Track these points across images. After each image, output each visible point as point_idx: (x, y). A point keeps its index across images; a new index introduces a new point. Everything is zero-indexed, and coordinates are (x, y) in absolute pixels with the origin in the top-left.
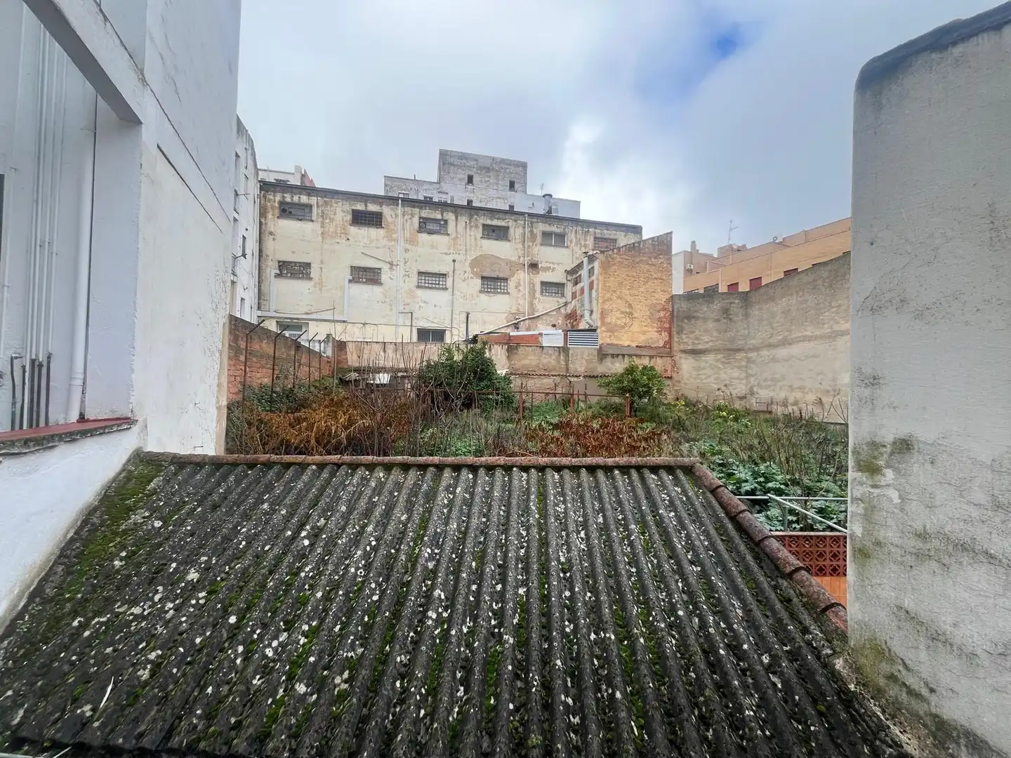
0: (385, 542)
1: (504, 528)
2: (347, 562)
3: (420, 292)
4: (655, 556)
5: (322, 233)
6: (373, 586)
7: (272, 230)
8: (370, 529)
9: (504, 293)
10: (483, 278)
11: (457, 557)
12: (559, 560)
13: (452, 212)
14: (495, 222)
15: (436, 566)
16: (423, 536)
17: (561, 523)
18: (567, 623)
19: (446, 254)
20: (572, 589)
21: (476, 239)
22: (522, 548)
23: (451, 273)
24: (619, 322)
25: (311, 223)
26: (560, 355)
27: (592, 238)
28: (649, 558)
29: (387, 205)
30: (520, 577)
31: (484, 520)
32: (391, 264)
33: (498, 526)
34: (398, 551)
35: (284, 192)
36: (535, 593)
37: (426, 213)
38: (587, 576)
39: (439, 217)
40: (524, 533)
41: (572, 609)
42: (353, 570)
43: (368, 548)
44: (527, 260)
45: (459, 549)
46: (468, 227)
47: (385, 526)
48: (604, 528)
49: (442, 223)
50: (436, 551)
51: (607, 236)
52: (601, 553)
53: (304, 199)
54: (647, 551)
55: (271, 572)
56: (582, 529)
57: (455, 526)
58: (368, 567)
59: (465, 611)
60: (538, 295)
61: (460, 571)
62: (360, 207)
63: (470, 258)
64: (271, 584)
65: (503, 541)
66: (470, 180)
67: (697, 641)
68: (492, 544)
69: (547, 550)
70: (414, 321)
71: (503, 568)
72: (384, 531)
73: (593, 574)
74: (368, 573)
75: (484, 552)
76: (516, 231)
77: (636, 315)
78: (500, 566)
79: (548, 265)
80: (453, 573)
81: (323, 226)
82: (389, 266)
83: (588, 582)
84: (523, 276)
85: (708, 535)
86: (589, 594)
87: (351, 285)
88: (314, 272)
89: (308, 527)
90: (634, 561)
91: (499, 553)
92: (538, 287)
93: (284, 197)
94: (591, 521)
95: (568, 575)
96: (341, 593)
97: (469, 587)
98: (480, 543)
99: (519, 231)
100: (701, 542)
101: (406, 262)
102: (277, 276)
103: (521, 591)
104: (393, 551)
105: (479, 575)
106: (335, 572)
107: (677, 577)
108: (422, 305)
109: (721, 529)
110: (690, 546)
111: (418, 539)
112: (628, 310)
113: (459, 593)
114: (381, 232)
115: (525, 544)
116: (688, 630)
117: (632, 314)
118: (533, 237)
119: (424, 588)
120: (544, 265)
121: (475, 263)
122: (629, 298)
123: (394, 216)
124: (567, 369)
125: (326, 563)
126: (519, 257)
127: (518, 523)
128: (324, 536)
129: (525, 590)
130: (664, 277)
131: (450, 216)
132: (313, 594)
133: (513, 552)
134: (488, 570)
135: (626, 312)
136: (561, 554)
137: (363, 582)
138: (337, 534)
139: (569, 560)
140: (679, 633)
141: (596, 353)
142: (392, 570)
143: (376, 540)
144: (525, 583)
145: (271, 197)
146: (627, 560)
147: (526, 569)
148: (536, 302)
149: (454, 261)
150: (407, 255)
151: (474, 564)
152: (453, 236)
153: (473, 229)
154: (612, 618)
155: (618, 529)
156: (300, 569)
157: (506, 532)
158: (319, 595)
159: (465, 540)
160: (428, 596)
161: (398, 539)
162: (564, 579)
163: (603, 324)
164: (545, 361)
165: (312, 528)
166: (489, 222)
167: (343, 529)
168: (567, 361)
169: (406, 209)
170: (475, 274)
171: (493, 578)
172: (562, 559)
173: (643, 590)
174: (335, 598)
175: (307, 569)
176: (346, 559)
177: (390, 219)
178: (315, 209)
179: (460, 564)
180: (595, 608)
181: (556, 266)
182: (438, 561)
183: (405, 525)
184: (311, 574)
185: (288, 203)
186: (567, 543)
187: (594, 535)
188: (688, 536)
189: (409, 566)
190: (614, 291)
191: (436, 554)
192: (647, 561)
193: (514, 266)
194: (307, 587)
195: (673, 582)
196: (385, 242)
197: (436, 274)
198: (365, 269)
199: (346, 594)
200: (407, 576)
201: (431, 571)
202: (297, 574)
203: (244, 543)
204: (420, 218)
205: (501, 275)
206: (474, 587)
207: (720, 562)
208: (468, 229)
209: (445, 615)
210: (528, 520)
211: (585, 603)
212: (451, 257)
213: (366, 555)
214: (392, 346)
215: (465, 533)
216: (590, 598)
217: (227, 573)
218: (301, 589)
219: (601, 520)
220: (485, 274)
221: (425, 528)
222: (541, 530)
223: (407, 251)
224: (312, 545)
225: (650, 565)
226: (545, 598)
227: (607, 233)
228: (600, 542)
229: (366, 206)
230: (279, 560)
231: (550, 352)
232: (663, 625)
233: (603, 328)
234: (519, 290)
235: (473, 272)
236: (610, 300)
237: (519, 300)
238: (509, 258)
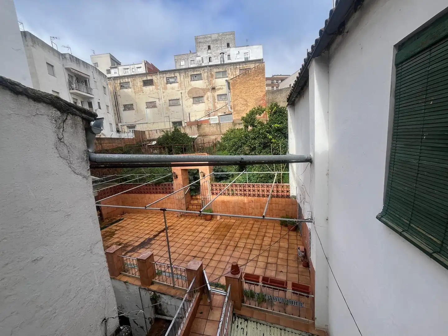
3: (170, 108)
5: (135, 92)
7: (119, 94)
9: (203, 102)
10: (193, 98)
13: (178, 72)
14: (195, 73)
19: (178, 91)
21: (188, 82)
23: (181, 99)
24: (242, 109)
25: (131, 89)
26: (217, 126)
27: (238, 70)
29: (154, 76)
32: (159, 99)
35: (120, 79)
37: (168, 75)
39: (173, 76)
44: (210, 87)
46: (185, 77)
49: (175, 78)
51: (245, 68)
53: (127, 80)
60: (216, 101)
62: (145, 79)
63: (187, 91)
66: (209, 47)
70: (170, 119)
76: (205, 75)
77: (249, 104)
79: (220, 87)
81: (134, 89)
82: (158, 100)
84: (209, 94)
87: (147, 109)
88: (134, 107)
92: (216, 98)
93: (120, 81)
99: (206, 74)
101: (164, 97)
102: (124, 110)
108: (172, 113)
112: (245, 103)
114: (154, 87)
117: (247, 105)
118: (212, 76)
120: (218, 88)
121: (189, 92)
122: (245, 97)
123: (157, 79)
124: (221, 132)
126: (207, 86)
130: (262, 85)
131: (177, 74)
141: (231, 124)
145: (117, 82)
148: (216, 104)
149: (181, 93)
150: (164, 94)
152: (180, 82)
153: (187, 78)
163: (234, 111)
164: (212, 130)
166: (193, 73)
168: (220, 128)
169: (161, 75)
170: (190, 97)
177: (156, 81)
178: (130, 83)
181: (223, 87)
185: (122, 83)
190: (238, 96)
193: (205, 91)
196: (155, 91)
197: (176, 100)
198: (151, 102)
204: (167, 78)
205: (200, 95)
208: (185, 79)
212: (181, 91)
214: (159, 131)
220: (194, 96)
223: (164, 92)
227: (245, 66)
229: (147, 78)
231: (213, 126)
233: (235, 113)
234: (209, 100)
235: (189, 96)
236: (237, 99)
237: (209, 104)
238: (203, 87)
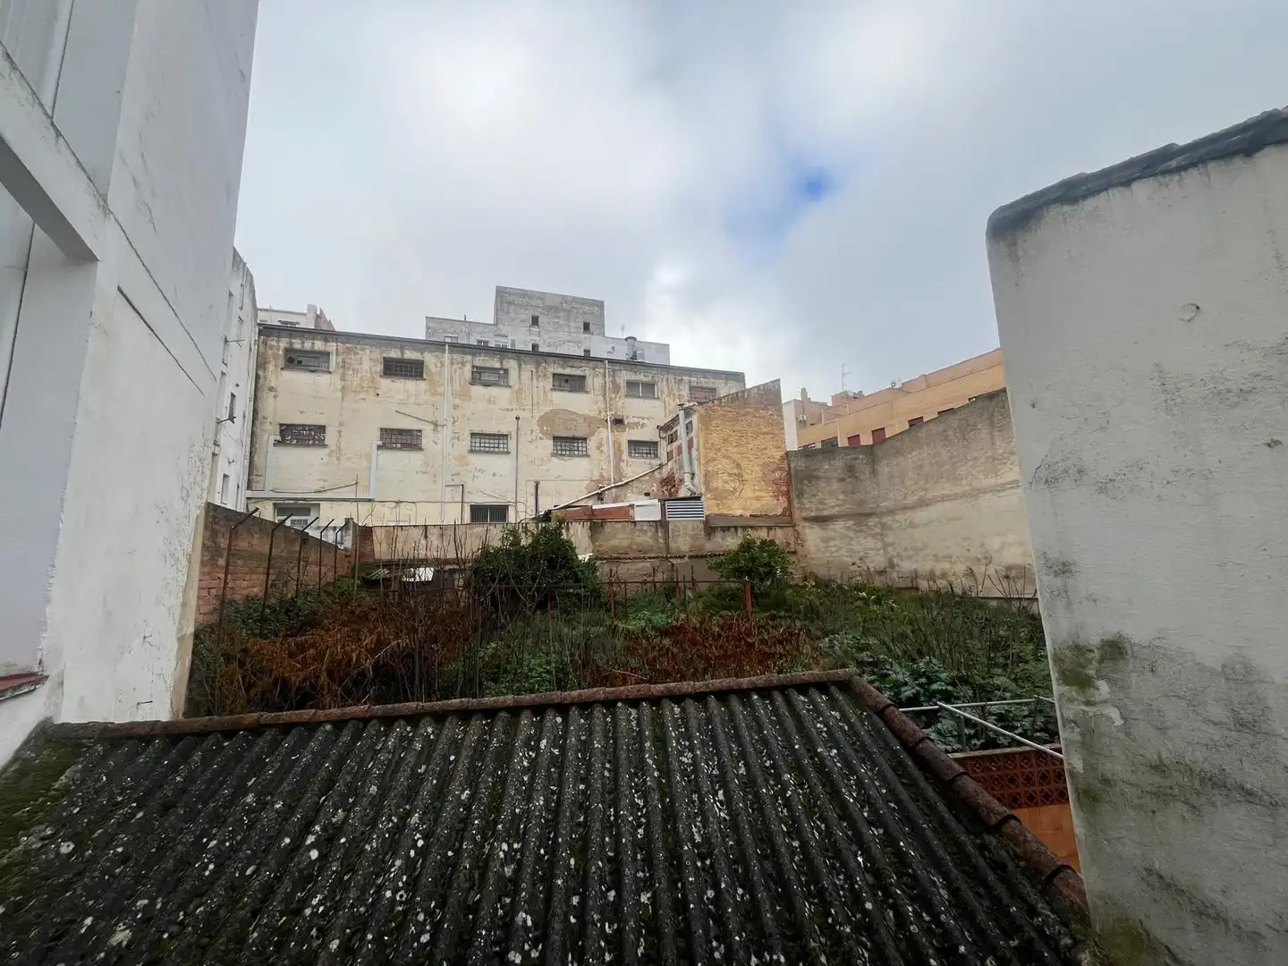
0: (438, 839)
1: (612, 796)
2: (379, 881)
3: (473, 458)
4: (822, 819)
5: (343, 388)
6: (421, 917)
7: (272, 384)
8: (415, 819)
9: (582, 456)
10: (556, 439)
11: (546, 853)
12: (692, 839)
13: (514, 359)
14: (568, 371)
15: (516, 872)
16: (496, 823)
17: (690, 781)
18: (714, 944)
19: (508, 410)
20: (716, 887)
21: (545, 392)
22: (639, 827)
23: (514, 435)
24: (728, 487)
25: (329, 376)
26: (657, 532)
27: (687, 386)
28: (814, 822)
29: (430, 352)
30: (640, 874)
31: (582, 787)
32: (436, 425)
33: (603, 796)
34: (458, 852)
35: (291, 337)
36: (665, 899)
37: (481, 361)
38: (735, 862)
39: (497, 365)
40: (641, 803)
41: (720, 920)
42: (388, 894)
43: (412, 853)
44: (609, 415)
45: (549, 839)
46: (534, 377)
47: (437, 812)
48: (749, 783)
49: (502, 372)
50: (516, 846)
51: (705, 386)
52: (749, 822)
53: (319, 345)
54: (809, 812)
55: (255, 913)
56: (720, 789)
57: (541, 803)
58: (412, 886)
59: (564, 943)
60: (625, 456)
61: (553, 877)
62: (394, 354)
63: (537, 415)
64: (255, 935)
65: (612, 818)
66: (535, 321)
67: (897, 949)
68: (598, 825)
69: (675, 828)
70: (466, 495)
71: (616, 864)
72: (436, 821)
73: (742, 858)
74: (414, 897)
75: (585, 839)
76: (595, 381)
77: (746, 477)
78: (610, 860)
79: (637, 420)
80: (543, 880)
81: (343, 379)
82: (432, 427)
83: (736, 871)
84: (605, 434)
85: (883, 778)
86: (740, 891)
87: (380, 452)
88: (330, 437)
89: (317, 828)
90: (795, 831)
91: (607, 839)
92: (625, 447)
93: (291, 344)
94: (730, 775)
95: (708, 862)
96: (370, 937)
97: (568, 900)
98: (579, 825)
99: (598, 381)
100: (878, 791)
101: (454, 422)
102: (277, 443)
103: (644, 898)
104: (450, 853)
105: (581, 880)
106: (360, 900)
107: (854, 848)
108: (476, 474)
109: (899, 767)
110: (865, 800)
111: (488, 829)
112: (736, 471)
113: (554, 916)
114: (422, 385)
115: (643, 820)
116: (883, 931)
117: (742, 476)
118: (616, 388)
119: (500, 912)
120: (631, 420)
121: (545, 420)
122: (735, 457)
123: (439, 365)
124: (668, 549)
125: (345, 887)
126: (600, 412)
127: (631, 788)
128: (343, 840)
129: (649, 895)
130: (776, 432)
131: (511, 364)
132: (324, 946)
133: (627, 834)
134: (593, 869)
135: (735, 474)
136: (694, 830)
137: (405, 913)
138: (363, 833)
139: (707, 839)
140: (871, 938)
141: (702, 526)
142: (450, 887)
143: (424, 838)
144: (648, 884)
145: (274, 343)
146: (785, 829)
147: (649, 862)
148: (623, 465)
149: (518, 418)
150: (457, 413)
151: (572, 862)
152: (517, 386)
153: (540, 379)
154: (777, 927)
155: (767, 781)
156: (305, 902)
157: (615, 803)
158: (334, 945)
159: (558, 823)
160: (507, 924)
161: (458, 831)
162: (703, 869)
163: (708, 490)
164: (639, 540)
165: (324, 829)
166: (560, 371)
167: (373, 823)
168: (666, 538)
169: (455, 356)
170: (546, 434)
171: (602, 882)
172: (698, 839)
173: (814, 876)
174: (360, 948)
175: (315, 902)
176: (378, 876)
177: (434, 370)
178: (333, 358)
179: (552, 863)
180: (751, 913)
181: (645, 421)
182: (520, 864)
183: (468, 808)
184: (321, 909)
185: (297, 351)
186: (702, 812)
187: (738, 794)
188: (859, 783)
189: (476, 876)
190: (719, 450)
191: (516, 851)
192: (812, 828)
193: (593, 423)
194: (314, 932)
195: (851, 857)
196: (425, 397)
197: (494, 435)
198: (400, 432)
199: (378, 940)
200: (472, 894)
201: (510, 880)
202: (298, 912)
203: (211, 867)
204: (473, 367)
205: (578, 434)
206: (575, 900)
207: (908, 819)
208: (535, 381)
209: (534, 954)
210: (645, 781)
211: (736, 905)
212: (515, 414)
213: (409, 865)
214: (436, 531)
215: (556, 812)
216: (742, 896)
217: (182, 923)
218: (306, 938)
219: (742, 771)
220: (558, 434)
221: (498, 810)
222: (663, 795)
223: (455, 407)
224: (322, 857)
225: (817, 834)
226: (680, 907)
227: (705, 382)
228: (746, 805)
229: (403, 353)
230: (269, 889)
231: (645, 528)
232: (848, 930)
233: (709, 495)
234: (602, 451)
235: (542, 431)
236: (714, 460)
237: (602, 463)
238: (587, 412)
